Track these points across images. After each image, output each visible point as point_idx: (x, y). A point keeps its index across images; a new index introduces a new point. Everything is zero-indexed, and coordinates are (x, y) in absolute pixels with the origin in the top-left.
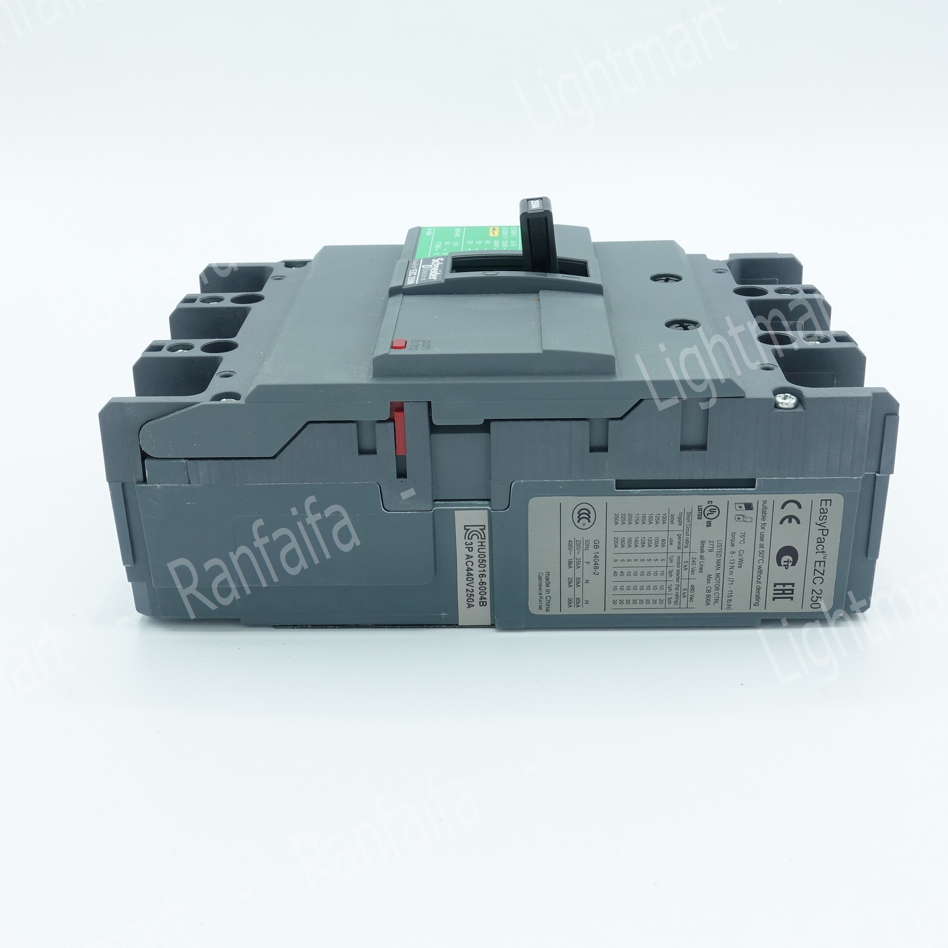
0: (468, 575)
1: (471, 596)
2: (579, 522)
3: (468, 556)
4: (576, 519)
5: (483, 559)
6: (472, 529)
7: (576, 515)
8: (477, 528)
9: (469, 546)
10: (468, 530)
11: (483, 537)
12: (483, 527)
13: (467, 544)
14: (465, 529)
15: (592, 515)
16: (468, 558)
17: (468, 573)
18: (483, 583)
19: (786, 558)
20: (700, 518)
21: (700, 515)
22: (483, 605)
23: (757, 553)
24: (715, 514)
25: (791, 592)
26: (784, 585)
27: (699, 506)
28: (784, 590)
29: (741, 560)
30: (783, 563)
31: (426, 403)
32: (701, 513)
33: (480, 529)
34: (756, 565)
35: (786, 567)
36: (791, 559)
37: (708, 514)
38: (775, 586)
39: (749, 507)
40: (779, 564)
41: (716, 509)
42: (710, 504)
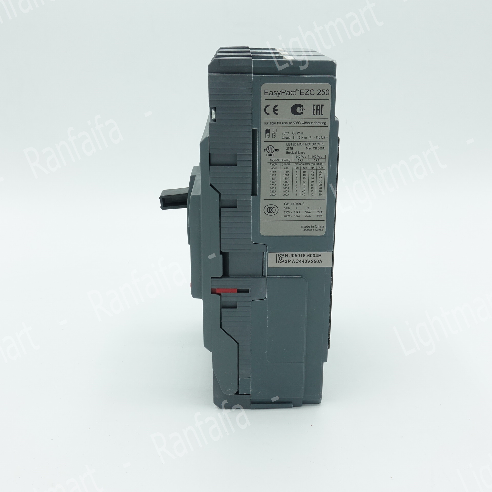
0: (304, 262)
1: (315, 261)
2: (274, 213)
3: (293, 262)
4: (273, 214)
5: (295, 255)
6: (278, 259)
7: (270, 214)
8: (278, 258)
9: (287, 261)
10: (279, 262)
11: (283, 255)
12: (278, 255)
13: (286, 262)
14: (278, 263)
15: (270, 206)
16: (294, 262)
17: (302, 262)
18: (308, 255)
19: (298, 110)
20: (274, 155)
21: (272, 155)
22: (321, 256)
23: (295, 125)
24: (271, 147)
25: (318, 106)
26: (314, 110)
27: (267, 156)
28: (317, 110)
29: (298, 133)
30: (301, 112)
31: (212, 279)
32: (271, 154)
33: (278, 256)
34: (301, 125)
35: (304, 109)
36: (299, 108)
37: (271, 151)
38: (315, 115)
39: (268, 131)
40: (302, 113)
41: (269, 148)
42: (266, 150)
